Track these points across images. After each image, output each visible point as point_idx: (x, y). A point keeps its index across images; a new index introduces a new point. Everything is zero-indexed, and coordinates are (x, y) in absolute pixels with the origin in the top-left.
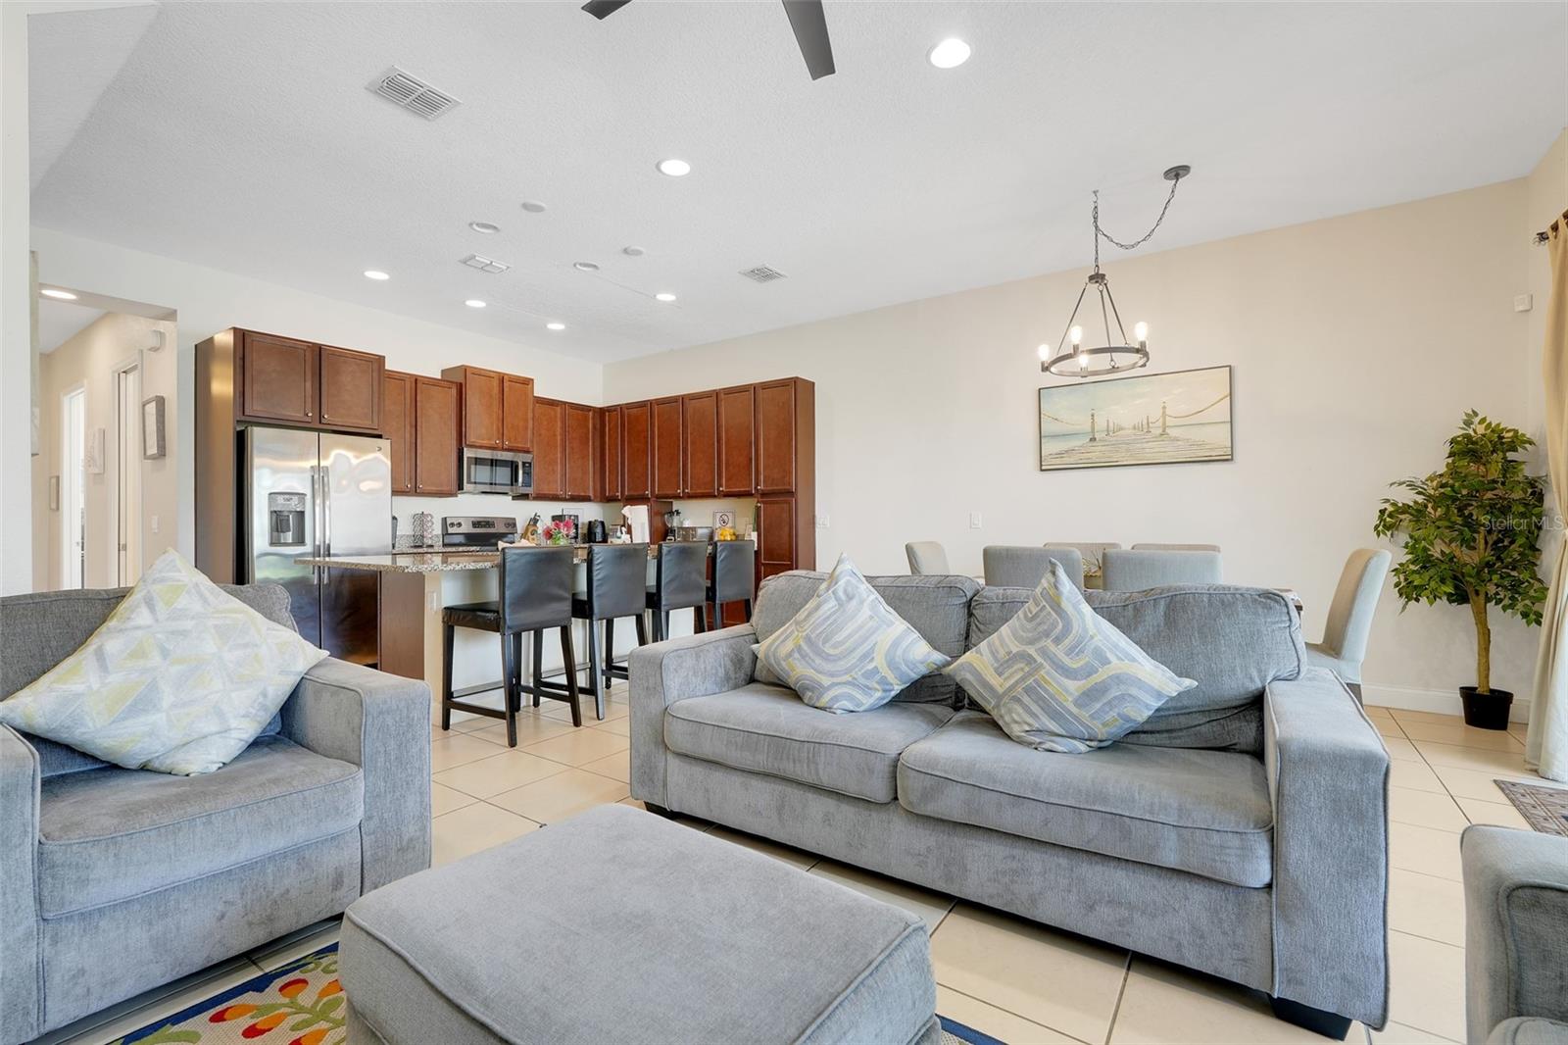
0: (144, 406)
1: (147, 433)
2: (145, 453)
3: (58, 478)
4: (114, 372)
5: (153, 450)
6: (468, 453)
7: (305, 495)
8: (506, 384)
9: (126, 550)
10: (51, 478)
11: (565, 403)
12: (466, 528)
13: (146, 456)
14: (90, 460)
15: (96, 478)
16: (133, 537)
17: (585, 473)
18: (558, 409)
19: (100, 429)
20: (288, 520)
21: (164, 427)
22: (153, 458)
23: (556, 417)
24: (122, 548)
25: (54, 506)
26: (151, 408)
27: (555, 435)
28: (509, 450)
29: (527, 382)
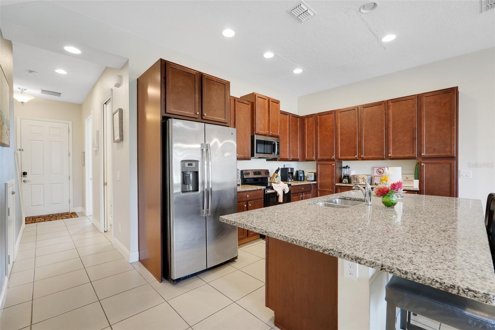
0: (113, 115)
1: (115, 128)
2: (114, 140)
3: (84, 152)
4: (101, 104)
5: (117, 138)
6: (256, 137)
7: (198, 161)
8: (270, 103)
9: (107, 185)
10: (82, 153)
11: (290, 114)
12: (251, 176)
13: (115, 141)
14: (93, 145)
15: (96, 152)
16: (109, 180)
17: (297, 148)
18: (288, 116)
19: (96, 131)
20: (189, 177)
21: (122, 125)
22: (118, 142)
23: (287, 120)
24: (105, 184)
25: (83, 164)
26: (117, 116)
27: (287, 129)
28: (272, 136)
29: (277, 102)
